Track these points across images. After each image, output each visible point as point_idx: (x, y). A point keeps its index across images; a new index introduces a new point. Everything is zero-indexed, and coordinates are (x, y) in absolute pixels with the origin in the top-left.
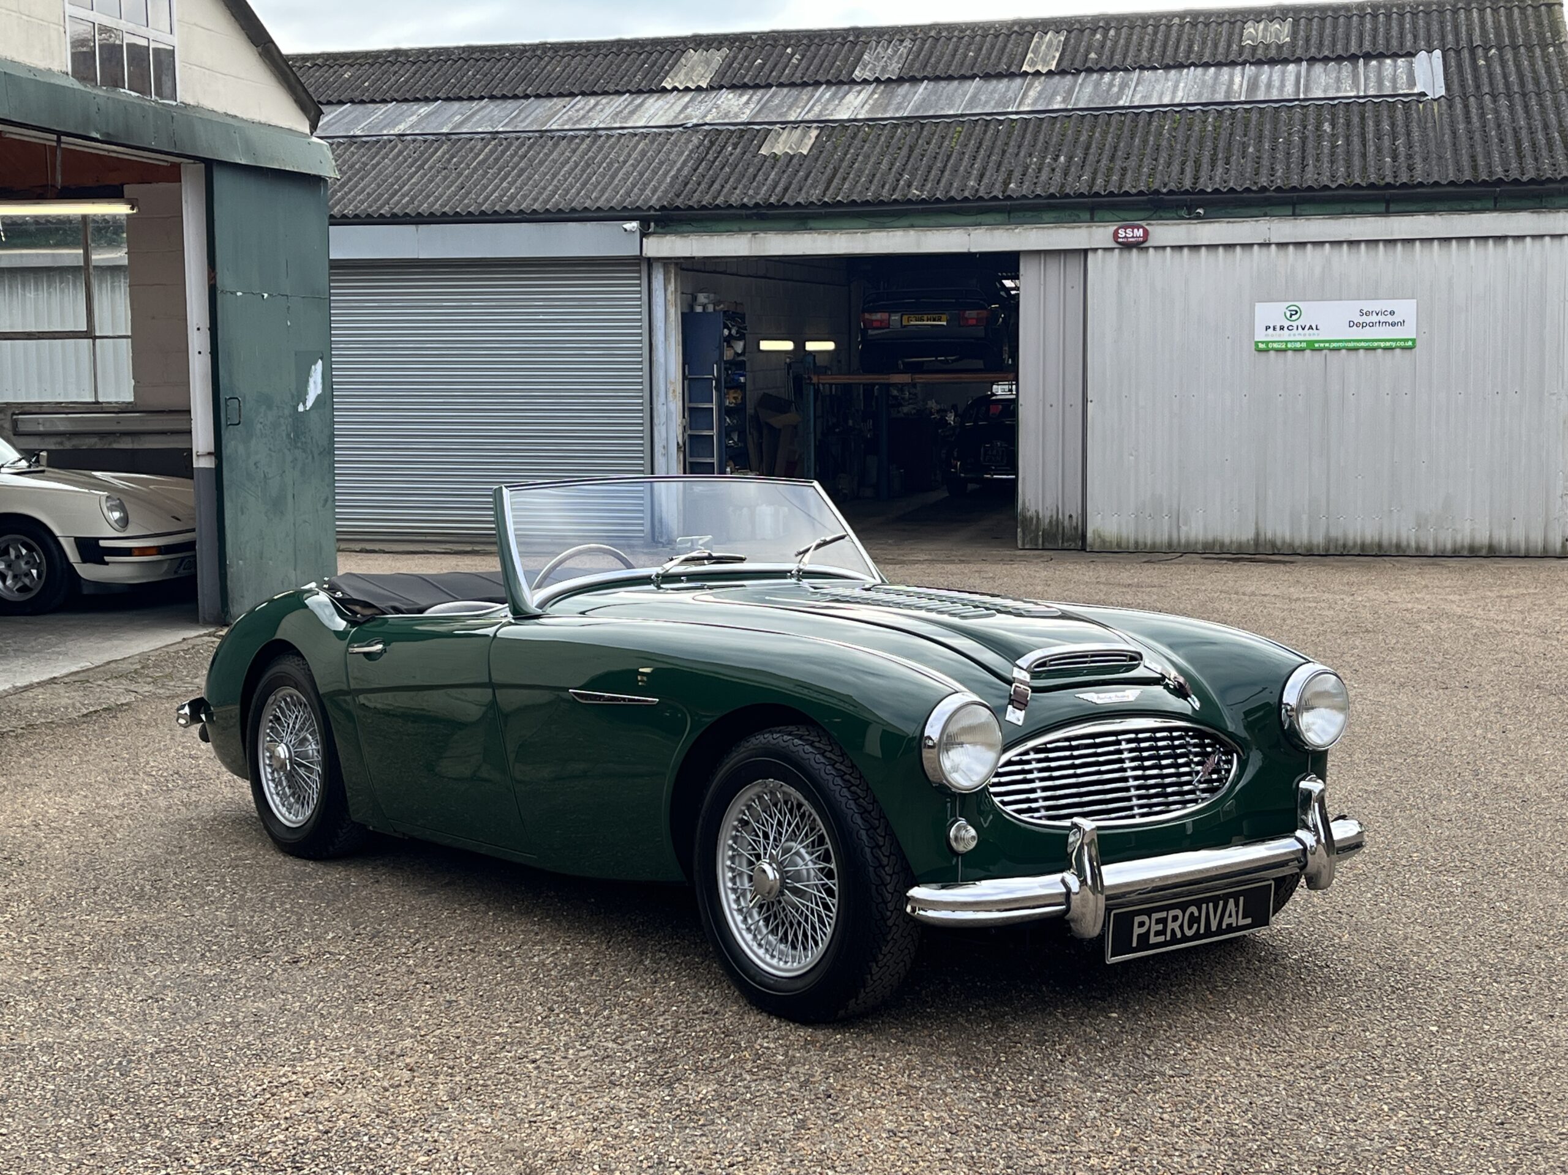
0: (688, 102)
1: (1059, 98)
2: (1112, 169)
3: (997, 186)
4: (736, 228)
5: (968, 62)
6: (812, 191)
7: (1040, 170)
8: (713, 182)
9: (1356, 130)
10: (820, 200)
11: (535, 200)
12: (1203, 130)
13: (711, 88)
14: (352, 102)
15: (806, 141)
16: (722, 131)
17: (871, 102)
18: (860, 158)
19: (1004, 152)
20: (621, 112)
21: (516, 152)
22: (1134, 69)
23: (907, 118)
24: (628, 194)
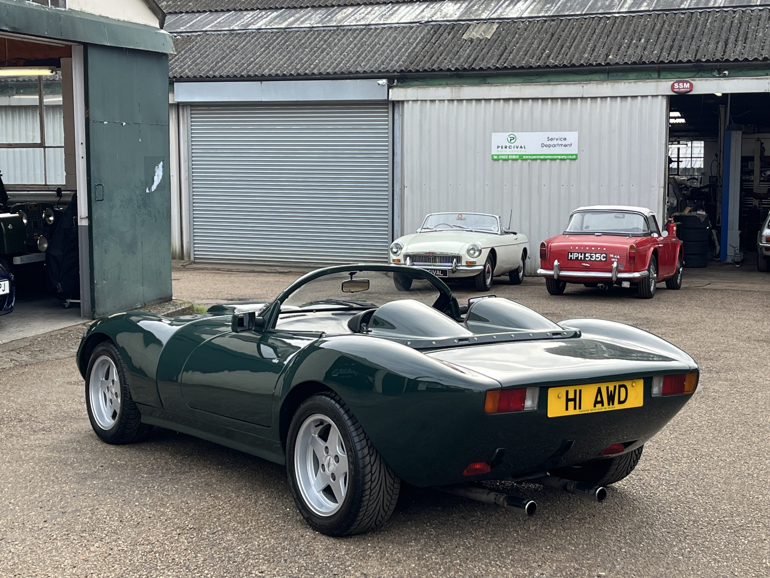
0: (425, 9)
1: (645, 4)
2: (673, 46)
3: (602, 56)
4: (444, 83)
6: (490, 61)
7: (629, 47)
8: (433, 55)
12: (732, 22)
14: (234, 10)
15: (490, 30)
16: (442, 25)
17: (532, 7)
18: (521, 40)
19: (608, 36)
20: (385, 14)
21: (322, 39)
24: (383, 63)
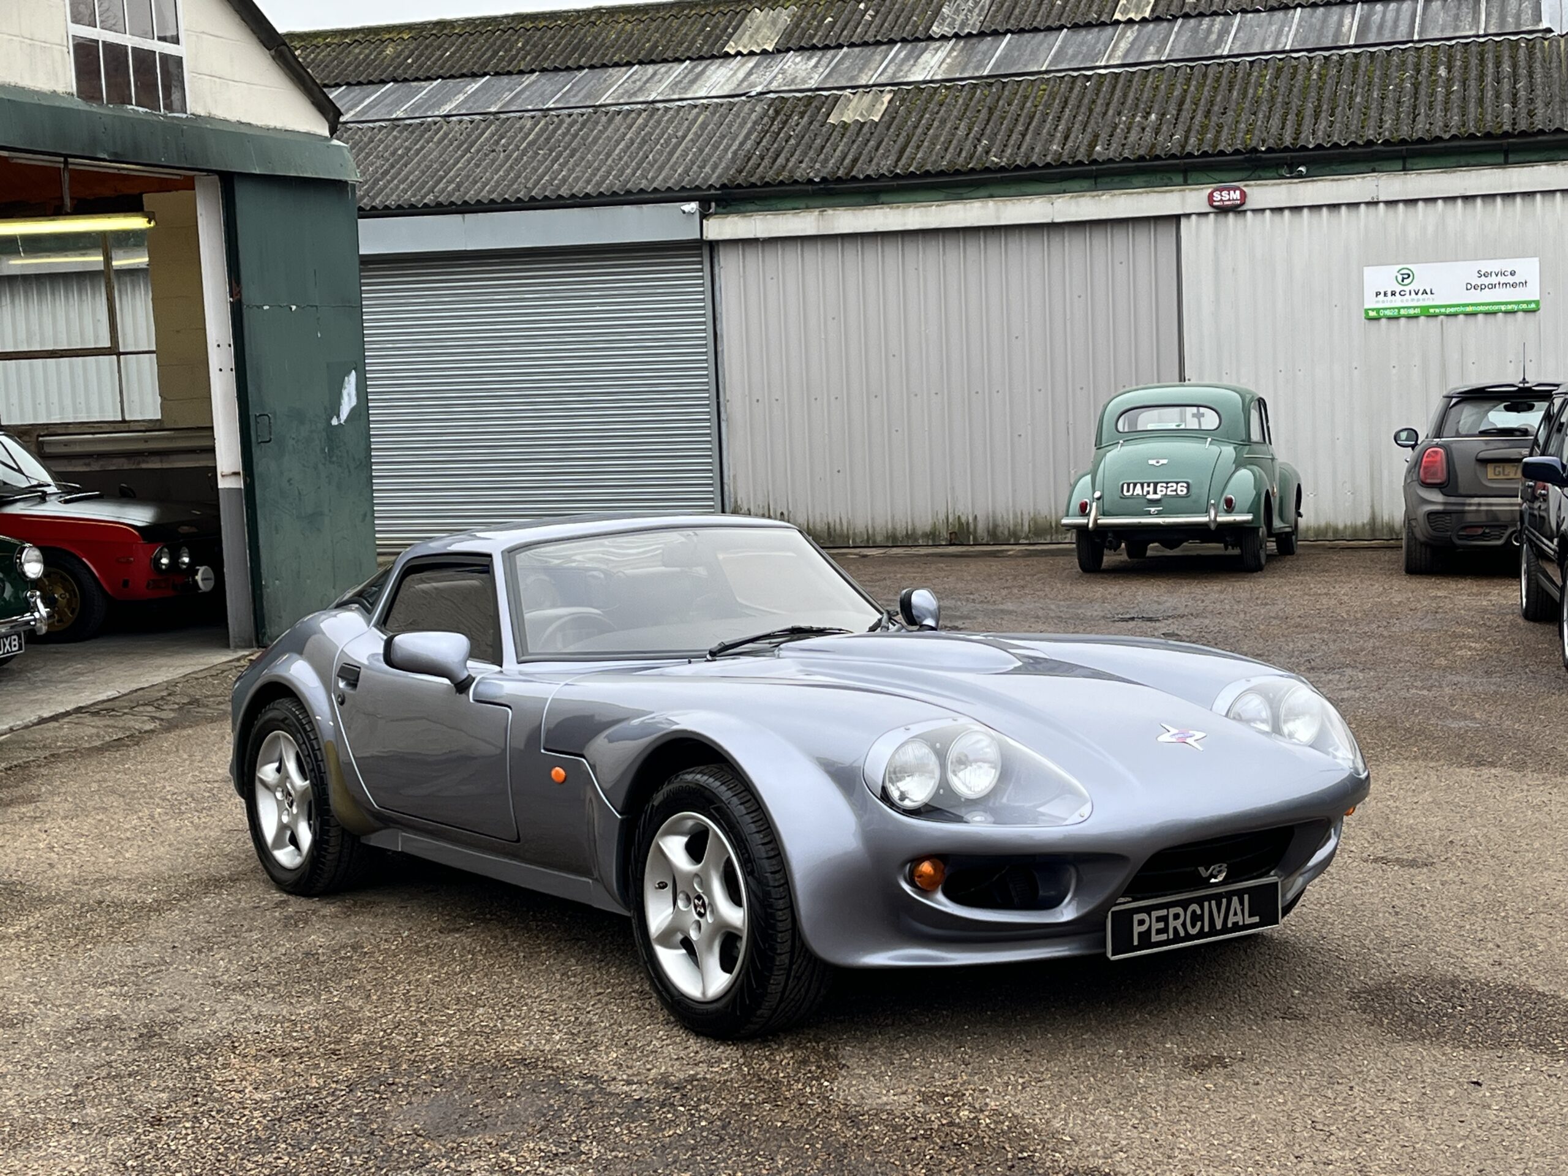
0: (753, 68)
1: (1152, 49)
2: (1207, 126)
3: (1082, 150)
4: (803, 205)
5: (1055, 12)
6: (883, 163)
7: (1129, 130)
8: (778, 156)
9: (1474, 73)
10: (891, 172)
11: (588, 182)
12: (1308, 78)
13: (778, 51)
14: (395, 80)
15: (878, 106)
16: (787, 99)
17: (948, 60)
18: (936, 123)
19: (1091, 110)
20: (681, 82)
21: (568, 130)
22: (1235, 13)
23: (988, 77)
24: (687, 172)
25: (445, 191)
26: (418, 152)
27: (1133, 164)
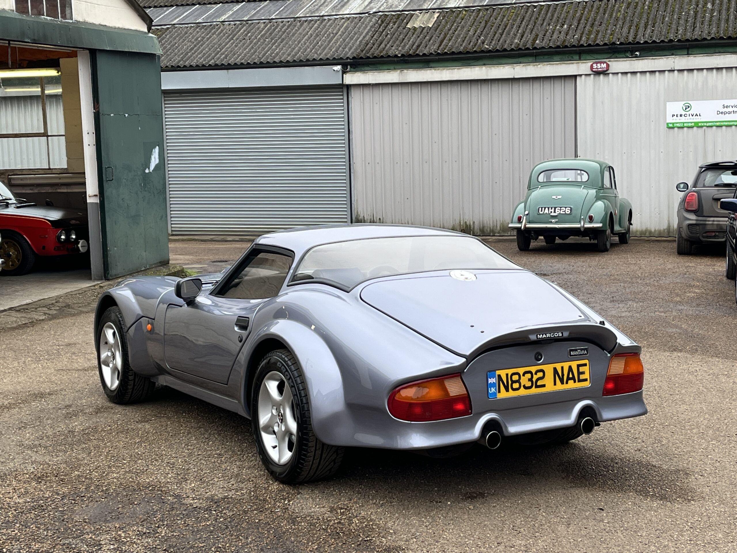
0: (372, 0)
2: (591, 31)
3: (530, 42)
4: (392, 67)
6: (432, 47)
7: (553, 33)
8: (381, 43)
9: (725, 7)
10: (436, 52)
11: (289, 55)
12: (643, 8)
14: (200, 4)
15: (432, 19)
16: (388, 15)
18: (459, 28)
19: (535, 23)
20: (337, 6)
21: (281, 29)
23: (486, 6)
24: (337, 51)
25: (220, 59)
26: (208, 39)
27: (554, 50)
